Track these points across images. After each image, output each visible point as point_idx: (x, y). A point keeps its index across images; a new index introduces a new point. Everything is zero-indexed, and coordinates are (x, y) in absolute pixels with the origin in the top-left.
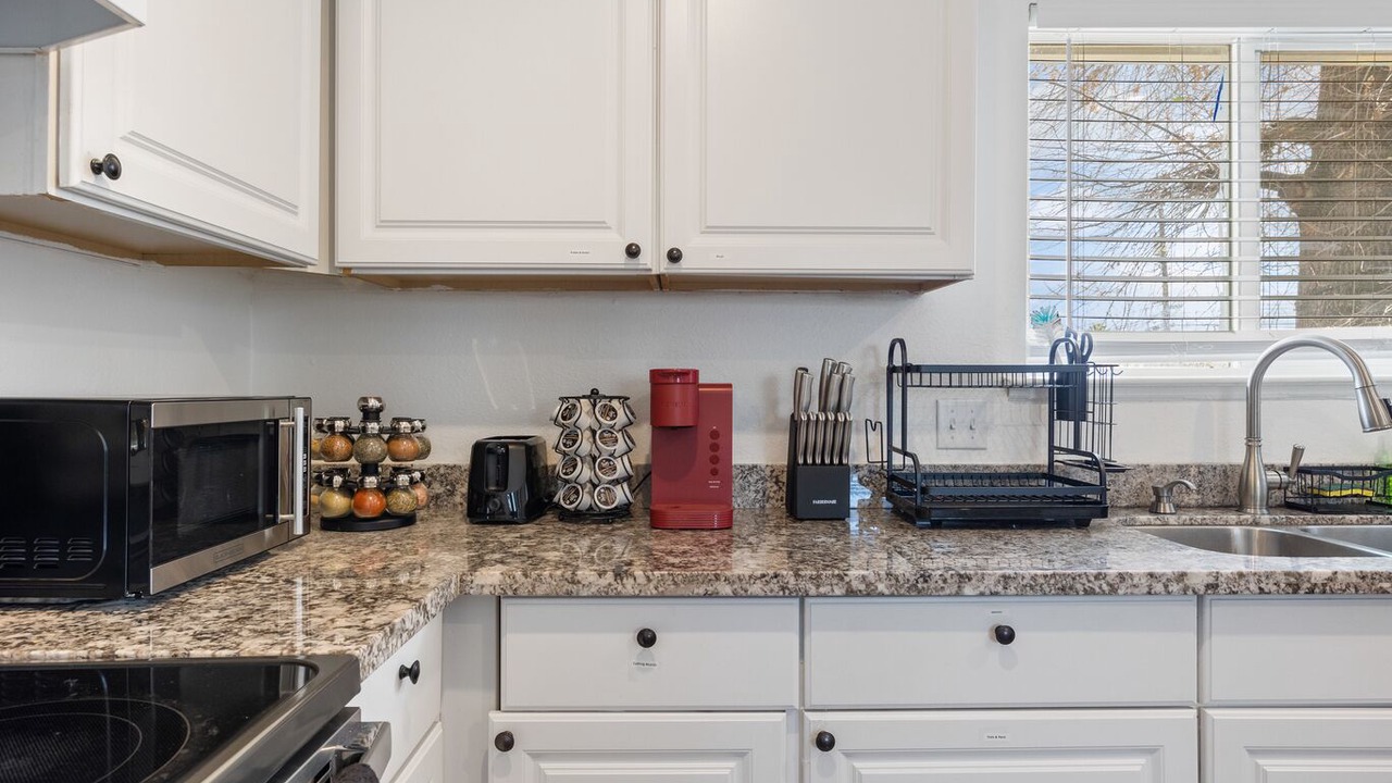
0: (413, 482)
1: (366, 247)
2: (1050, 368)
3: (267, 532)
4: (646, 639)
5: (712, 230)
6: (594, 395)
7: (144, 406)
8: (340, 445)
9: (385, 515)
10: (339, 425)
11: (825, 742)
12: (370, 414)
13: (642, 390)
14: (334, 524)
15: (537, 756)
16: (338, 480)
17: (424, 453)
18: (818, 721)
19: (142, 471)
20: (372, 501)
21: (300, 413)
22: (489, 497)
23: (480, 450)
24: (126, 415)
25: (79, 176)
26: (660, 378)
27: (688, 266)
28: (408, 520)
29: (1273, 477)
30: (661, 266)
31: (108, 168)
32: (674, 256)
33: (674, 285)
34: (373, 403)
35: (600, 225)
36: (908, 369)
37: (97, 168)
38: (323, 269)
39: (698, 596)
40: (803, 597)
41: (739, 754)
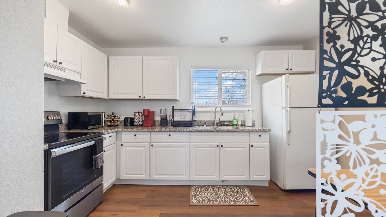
0: (117, 122)
1: (112, 96)
2: (192, 109)
3: (100, 125)
4: (135, 135)
5: (148, 94)
6: (138, 112)
7: (88, 113)
8: (109, 117)
9: (114, 125)
10: (109, 115)
11: (152, 146)
12: (113, 114)
13: (142, 112)
14: (109, 126)
15: (125, 147)
16: (109, 121)
17: (119, 118)
18: (152, 144)
19: (87, 120)
20: (113, 123)
21: (104, 114)
22: (126, 123)
23: (125, 118)
24: (86, 114)
25: (82, 94)
26: (144, 110)
27: (146, 98)
28: (117, 126)
29: (217, 122)
30: (143, 98)
31: (85, 93)
32: (144, 97)
33: (144, 100)
34: (113, 113)
35: (137, 94)
36: (174, 109)
37: (83, 93)
38: (108, 99)
39: (140, 131)
40: (151, 132)
41: (145, 147)
